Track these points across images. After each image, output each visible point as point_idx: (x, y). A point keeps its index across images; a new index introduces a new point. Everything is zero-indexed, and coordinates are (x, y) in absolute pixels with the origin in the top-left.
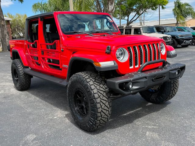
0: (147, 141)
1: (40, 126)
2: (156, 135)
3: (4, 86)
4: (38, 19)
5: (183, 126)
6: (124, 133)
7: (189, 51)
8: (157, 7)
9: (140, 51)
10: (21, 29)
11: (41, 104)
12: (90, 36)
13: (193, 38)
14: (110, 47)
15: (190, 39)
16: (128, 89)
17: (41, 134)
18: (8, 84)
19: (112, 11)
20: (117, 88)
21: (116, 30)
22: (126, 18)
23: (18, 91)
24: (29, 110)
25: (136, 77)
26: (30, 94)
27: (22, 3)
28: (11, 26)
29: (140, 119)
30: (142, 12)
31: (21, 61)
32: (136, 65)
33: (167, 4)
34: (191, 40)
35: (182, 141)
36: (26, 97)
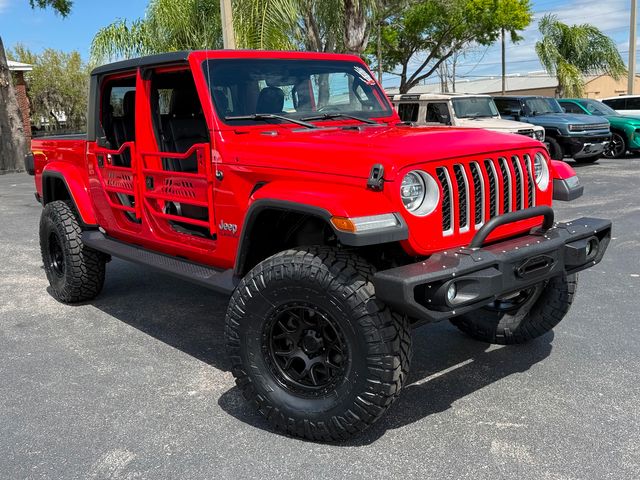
0: (495, 470)
1: (144, 420)
2: (522, 453)
3: (15, 286)
4: (136, 72)
5: (606, 423)
6: (418, 445)
7: (601, 177)
8: (497, 35)
9: (475, 180)
10: (61, 100)
11: (140, 349)
12: (308, 130)
13: (610, 134)
14: (381, 167)
15: (601, 140)
16: (441, 304)
17: (151, 448)
18: (26, 280)
19: (357, 47)
20: (410, 299)
21: (385, 109)
22: (399, 68)
23: (63, 305)
24: (104, 368)
25: (466, 264)
26: (104, 315)
27: (65, 16)
28: (28, 90)
29: (466, 399)
30: (448, 51)
31: (73, 209)
32: (462, 224)
33: (527, 25)
34: (605, 143)
35: (608, 470)
36: (91, 325)
